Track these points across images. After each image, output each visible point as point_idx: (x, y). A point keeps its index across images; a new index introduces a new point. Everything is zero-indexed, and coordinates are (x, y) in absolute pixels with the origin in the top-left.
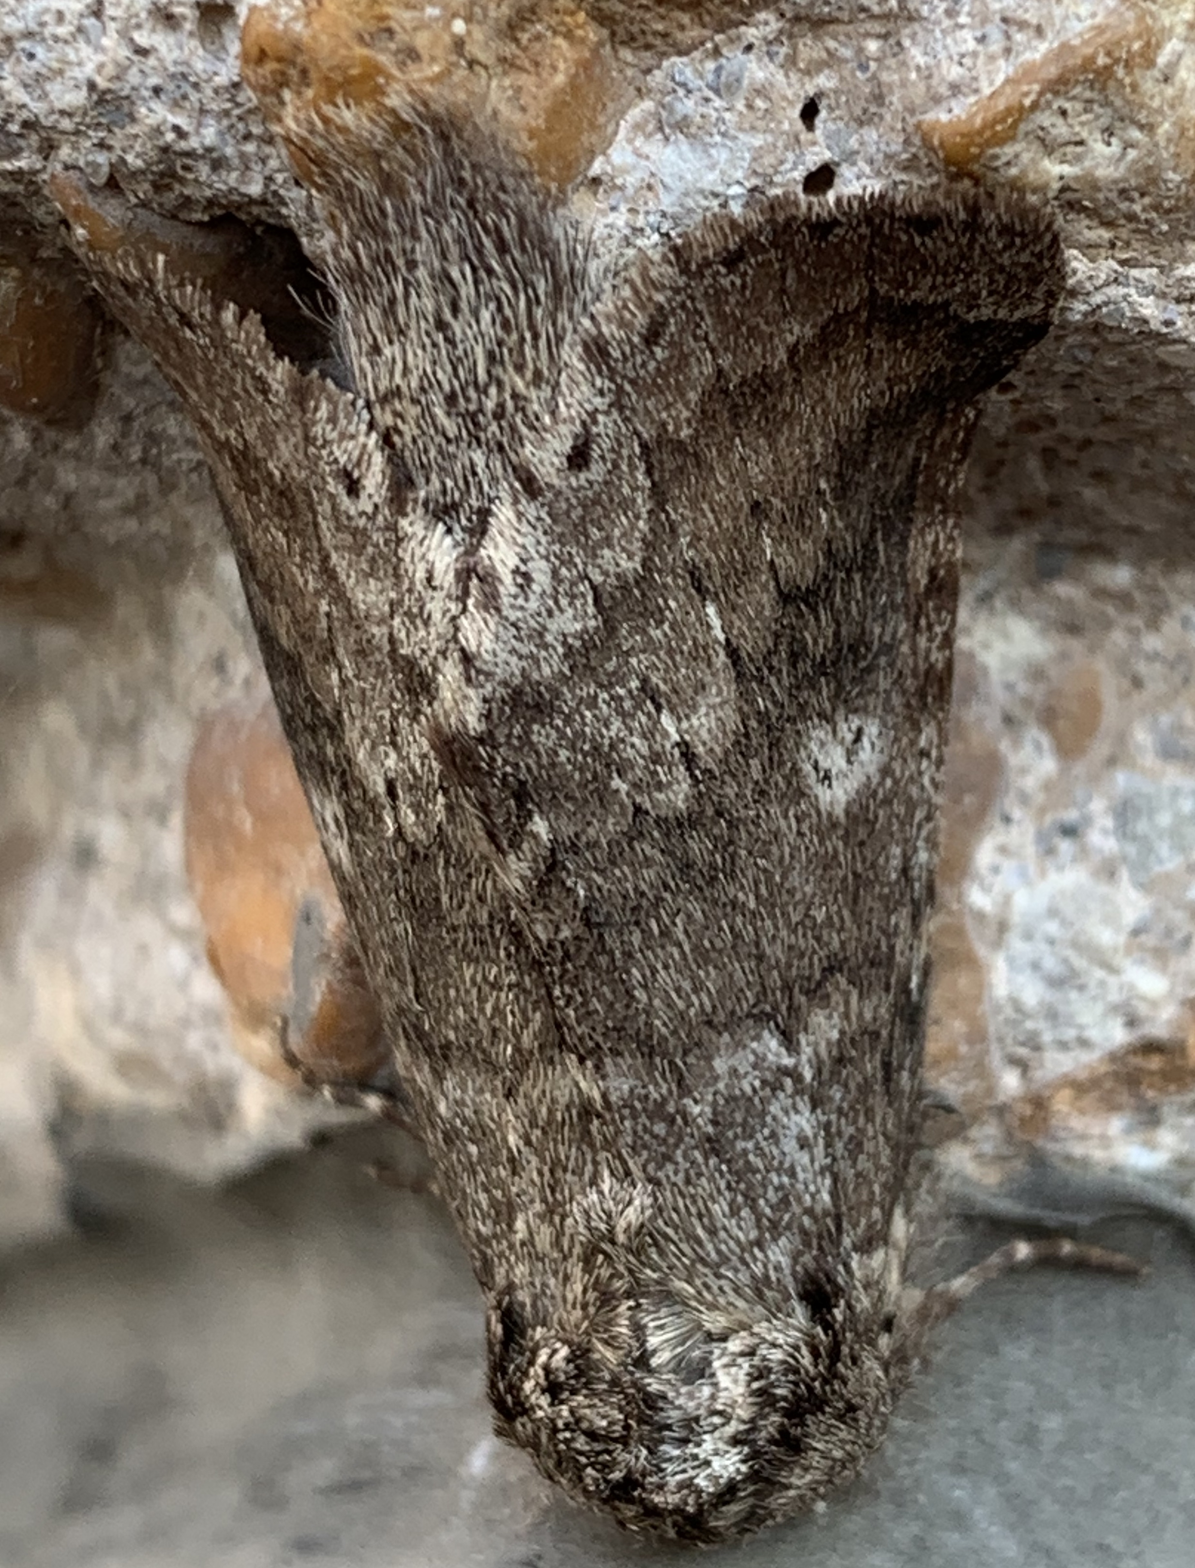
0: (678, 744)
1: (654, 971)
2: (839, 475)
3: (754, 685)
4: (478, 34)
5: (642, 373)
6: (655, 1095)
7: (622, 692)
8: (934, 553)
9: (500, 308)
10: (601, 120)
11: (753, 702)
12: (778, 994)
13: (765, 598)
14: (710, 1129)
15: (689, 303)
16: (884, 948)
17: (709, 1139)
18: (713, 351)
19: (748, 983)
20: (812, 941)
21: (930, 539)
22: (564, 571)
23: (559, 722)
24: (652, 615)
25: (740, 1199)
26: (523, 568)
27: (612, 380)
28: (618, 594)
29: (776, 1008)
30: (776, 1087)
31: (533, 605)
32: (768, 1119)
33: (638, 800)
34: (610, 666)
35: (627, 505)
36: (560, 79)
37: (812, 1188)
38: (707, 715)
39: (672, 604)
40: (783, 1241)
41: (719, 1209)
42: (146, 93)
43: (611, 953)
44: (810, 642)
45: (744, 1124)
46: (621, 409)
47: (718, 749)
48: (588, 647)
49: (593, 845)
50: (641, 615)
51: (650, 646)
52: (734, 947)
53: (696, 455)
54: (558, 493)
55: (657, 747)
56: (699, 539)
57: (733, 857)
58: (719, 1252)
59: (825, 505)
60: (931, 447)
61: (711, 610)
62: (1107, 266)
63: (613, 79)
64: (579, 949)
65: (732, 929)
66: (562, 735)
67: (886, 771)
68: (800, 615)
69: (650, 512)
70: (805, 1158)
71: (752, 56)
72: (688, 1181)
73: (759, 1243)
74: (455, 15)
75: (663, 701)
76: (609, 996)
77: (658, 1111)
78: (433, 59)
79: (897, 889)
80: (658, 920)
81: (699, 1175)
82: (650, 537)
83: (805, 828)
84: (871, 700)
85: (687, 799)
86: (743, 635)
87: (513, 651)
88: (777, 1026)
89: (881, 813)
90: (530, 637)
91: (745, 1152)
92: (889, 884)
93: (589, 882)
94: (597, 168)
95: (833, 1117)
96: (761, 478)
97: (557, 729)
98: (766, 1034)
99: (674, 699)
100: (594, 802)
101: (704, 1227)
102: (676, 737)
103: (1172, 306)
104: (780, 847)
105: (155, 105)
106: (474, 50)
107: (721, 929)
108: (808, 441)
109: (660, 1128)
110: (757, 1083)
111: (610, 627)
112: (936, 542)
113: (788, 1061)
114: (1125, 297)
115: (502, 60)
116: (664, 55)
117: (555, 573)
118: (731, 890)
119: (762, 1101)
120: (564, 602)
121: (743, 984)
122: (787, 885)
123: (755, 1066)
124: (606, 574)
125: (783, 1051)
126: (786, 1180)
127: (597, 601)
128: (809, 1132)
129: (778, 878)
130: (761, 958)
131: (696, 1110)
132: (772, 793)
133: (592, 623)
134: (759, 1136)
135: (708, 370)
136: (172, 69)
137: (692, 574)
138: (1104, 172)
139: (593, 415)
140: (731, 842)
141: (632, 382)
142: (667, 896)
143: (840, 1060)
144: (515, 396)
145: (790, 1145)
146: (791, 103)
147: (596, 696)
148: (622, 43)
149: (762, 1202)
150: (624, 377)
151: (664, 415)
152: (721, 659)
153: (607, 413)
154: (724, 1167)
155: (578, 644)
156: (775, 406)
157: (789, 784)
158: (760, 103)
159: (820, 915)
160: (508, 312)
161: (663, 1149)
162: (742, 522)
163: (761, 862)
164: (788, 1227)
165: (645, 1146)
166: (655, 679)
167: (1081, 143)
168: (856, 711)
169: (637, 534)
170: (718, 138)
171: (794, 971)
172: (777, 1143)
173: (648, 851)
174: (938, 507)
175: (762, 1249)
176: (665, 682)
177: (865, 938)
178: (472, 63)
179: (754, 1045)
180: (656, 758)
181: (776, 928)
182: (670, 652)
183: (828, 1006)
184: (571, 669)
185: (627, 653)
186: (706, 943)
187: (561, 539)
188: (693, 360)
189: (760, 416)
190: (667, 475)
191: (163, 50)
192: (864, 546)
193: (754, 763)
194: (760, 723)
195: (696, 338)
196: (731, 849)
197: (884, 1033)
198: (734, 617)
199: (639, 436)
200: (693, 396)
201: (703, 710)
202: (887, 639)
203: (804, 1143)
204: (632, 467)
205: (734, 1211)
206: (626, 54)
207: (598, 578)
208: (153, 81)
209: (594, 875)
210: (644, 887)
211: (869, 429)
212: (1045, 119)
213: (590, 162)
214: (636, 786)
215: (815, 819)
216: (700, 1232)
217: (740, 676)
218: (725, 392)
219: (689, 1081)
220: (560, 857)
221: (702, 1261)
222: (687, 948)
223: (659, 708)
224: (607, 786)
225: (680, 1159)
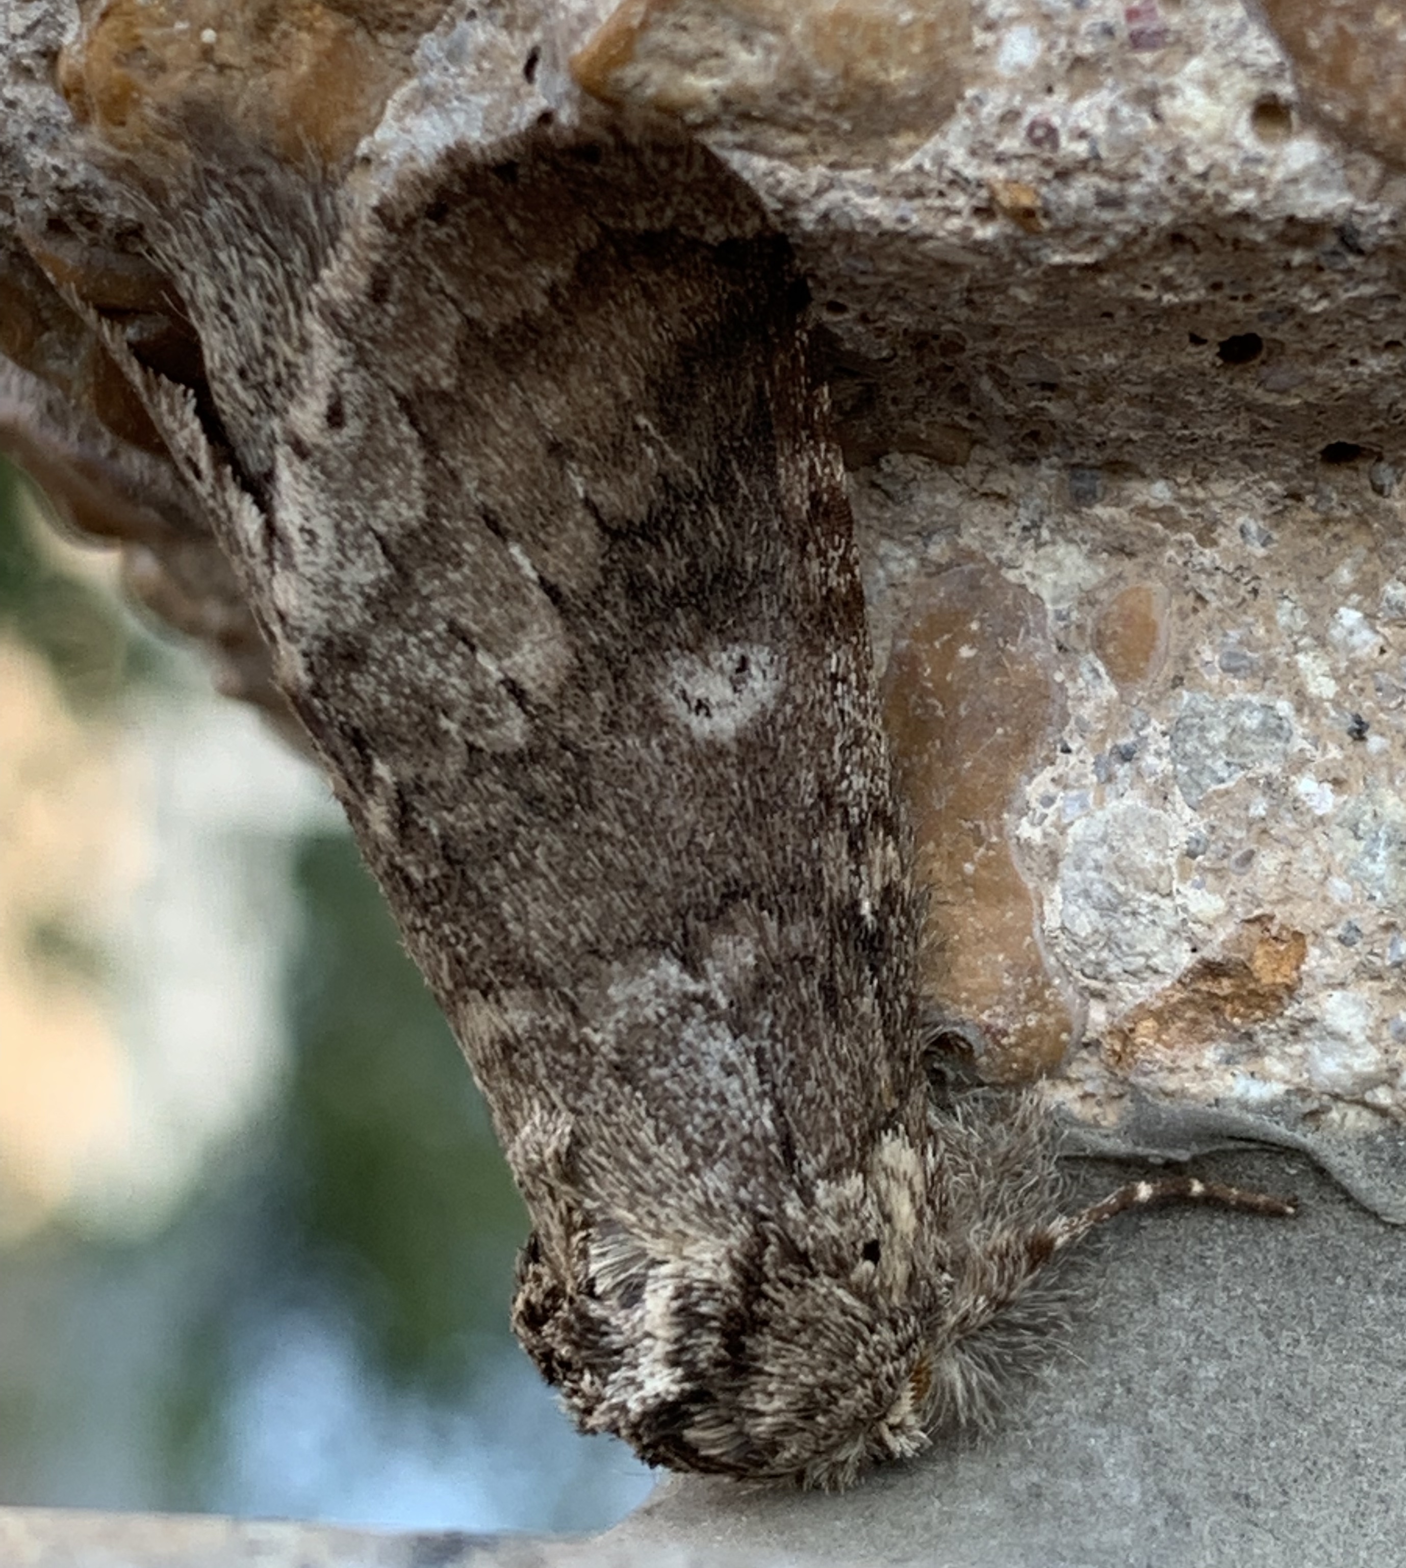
0: (503, 682)
1: (525, 905)
2: (663, 411)
3: (583, 619)
4: (229, 40)
5: (379, 329)
6: (554, 1026)
7: (429, 634)
8: (811, 480)
9: (263, 285)
10: (361, 102)
11: (584, 636)
12: (669, 921)
13: (585, 535)
14: (614, 1057)
15: (409, 259)
16: (808, 874)
17: (617, 1068)
18: (454, 301)
19: (630, 911)
20: (701, 868)
21: (804, 465)
22: (346, 525)
23: (374, 669)
24: (448, 559)
25: (663, 1125)
26: (308, 526)
27: (349, 339)
28: (406, 542)
29: (669, 935)
30: (685, 1015)
31: (323, 559)
32: (682, 1045)
33: (470, 738)
34: (414, 611)
35: (396, 457)
36: (304, 69)
37: (749, 1114)
38: (532, 651)
39: (468, 547)
40: (718, 1167)
41: (646, 1134)
42: (26, 141)
43: (477, 889)
44: (655, 576)
45: (656, 1051)
46: (367, 366)
47: (549, 684)
48: (386, 597)
49: (436, 785)
50: (435, 560)
51: (453, 590)
52: (605, 877)
53: (465, 402)
54: (326, 452)
55: (479, 687)
56: (488, 483)
57: (588, 787)
58: (658, 1181)
59: (650, 440)
60: (771, 374)
61: (515, 550)
62: (817, 173)
63: (370, 64)
64: (449, 887)
65: (601, 859)
66: (380, 682)
67: (783, 697)
68: (636, 548)
69: (425, 461)
70: (735, 1084)
71: (477, 22)
72: (609, 1111)
73: (692, 1168)
74: (203, 27)
75: (475, 641)
76: (488, 931)
77: (561, 1041)
78: (178, 69)
79: (814, 814)
80: (517, 852)
81: (618, 1103)
82: (430, 485)
83: (673, 756)
84: (753, 628)
85: (523, 735)
86: (561, 572)
87: (316, 605)
88: (674, 952)
89: (782, 738)
90: (327, 590)
91: (661, 1081)
92: (803, 809)
93: (440, 821)
94: (363, 147)
95: (767, 1044)
96: (557, 420)
97: (374, 675)
98: (662, 961)
99: (489, 639)
100: (427, 745)
101: (636, 1156)
102: (499, 676)
103: (903, 203)
104: (645, 777)
105: (35, 150)
106: (223, 55)
107: (587, 859)
108: (607, 380)
109: (568, 1058)
110: (663, 1011)
111: (403, 573)
112: (812, 468)
113: (692, 987)
114: (846, 200)
115: (259, 61)
116: (417, 34)
117: (337, 527)
118: (591, 820)
119: (670, 1027)
120: (352, 554)
121: (624, 911)
122: (659, 813)
123: (658, 993)
124: (388, 524)
125: (686, 977)
126: (714, 1106)
127: (385, 550)
128: (733, 1057)
129: (647, 807)
130: (641, 886)
131: (597, 1038)
132: (625, 723)
133: (384, 572)
134: (674, 1063)
135: (456, 320)
136: (36, 116)
137: (486, 518)
138: (757, 79)
139: (338, 374)
140: (582, 774)
141: (372, 340)
142: (521, 829)
143: (762, 986)
144: (287, 364)
145: (713, 1072)
146: (514, 60)
147: (404, 641)
148: (379, 28)
149: (689, 1129)
150: (362, 336)
151: (417, 368)
152: (537, 595)
153: (351, 371)
154: (639, 1095)
155: (374, 593)
156: (551, 350)
157: (646, 713)
158: (486, 65)
159: (708, 843)
160: (270, 287)
161: (577, 1079)
162: (538, 463)
163: (624, 792)
164: (726, 1153)
165: (558, 1077)
166: (464, 620)
167: (718, 55)
168: (736, 640)
169: (415, 483)
170: (456, 103)
171: (684, 899)
172: (698, 1070)
173: (492, 787)
174: (804, 434)
175: (698, 1175)
176: (476, 622)
177: (779, 866)
178: (222, 68)
179: (652, 972)
180: (479, 696)
181: (654, 856)
182: (476, 594)
183: (736, 932)
184: (374, 616)
185: (428, 598)
186: (573, 873)
187: (338, 494)
188: (433, 313)
189: (537, 359)
190: (436, 426)
191: (26, 99)
192: (718, 478)
193: (597, 695)
194: (598, 656)
195: (428, 290)
196: (584, 780)
197: (821, 959)
198: (546, 554)
199: (393, 389)
200: (445, 347)
201: (527, 647)
202: (765, 566)
203: (729, 1070)
204: (394, 422)
205: (660, 1139)
206: (386, 38)
207: (382, 529)
208: (27, 128)
209: (445, 814)
210: (494, 822)
211: (686, 364)
212: (661, 36)
213: (355, 144)
214: (466, 724)
215: (686, 746)
216: (632, 1160)
217: (564, 612)
218: (486, 340)
219: (584, 1009)
220: (407, 798)
221: (640, 1189)
222: (554, 879)
223: (473, 648)
224: (437, 728)
225: (595, 1088)
